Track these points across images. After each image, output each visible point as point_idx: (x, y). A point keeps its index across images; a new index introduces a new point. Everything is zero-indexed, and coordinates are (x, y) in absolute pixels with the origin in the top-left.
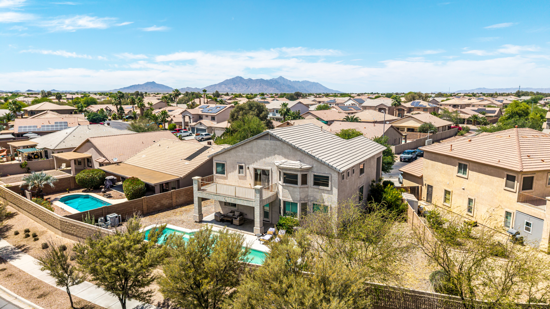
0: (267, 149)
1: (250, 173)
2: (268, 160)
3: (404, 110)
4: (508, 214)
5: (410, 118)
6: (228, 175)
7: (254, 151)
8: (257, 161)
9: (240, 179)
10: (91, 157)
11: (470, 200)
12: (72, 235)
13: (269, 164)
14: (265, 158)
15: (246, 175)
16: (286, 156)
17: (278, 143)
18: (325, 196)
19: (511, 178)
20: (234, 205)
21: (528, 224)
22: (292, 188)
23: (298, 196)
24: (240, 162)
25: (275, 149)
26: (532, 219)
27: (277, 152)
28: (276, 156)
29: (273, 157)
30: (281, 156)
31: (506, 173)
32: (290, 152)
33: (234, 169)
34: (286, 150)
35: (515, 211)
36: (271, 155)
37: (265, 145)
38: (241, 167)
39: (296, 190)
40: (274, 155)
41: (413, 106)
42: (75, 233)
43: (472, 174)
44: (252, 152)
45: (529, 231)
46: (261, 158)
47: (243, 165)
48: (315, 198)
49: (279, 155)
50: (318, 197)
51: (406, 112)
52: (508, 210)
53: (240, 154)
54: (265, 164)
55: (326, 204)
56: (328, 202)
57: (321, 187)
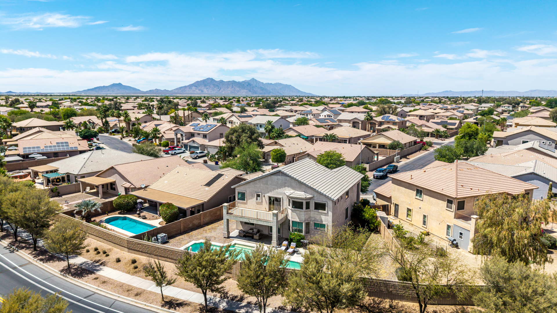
0: (279, 182)
1: (266, 200)
2: (280, 190)
3: (375, 124)
4: (449, 227)
5: (381, 136)
6: (248, 202)
7: (269, 184)
8: (271, 192)
9: (257, 204)
10: (115, 182)
11: (425, 216)
12: (139, 251)
13: (281, 194)
14: (278, 189)
15: (262, 202)
16: (294, 188)
17: (288, 178)
18: (323, 218)
19: (450, 201)
20: (253, 224)
21: (461, 234)
22: (298, 212)
23: (303, 217)
24: (257, 191)
25: (285, 183)
26: (463, 230)
27: (286, 185)
28: (286, 188)
29: (284, 188)
30: (290, 188)
31: (447, 198)
32: (296, 185)
33: (253, 196)
34: (294, 184)
35: (453, 225)
36: (282, 188)
37: (278, 179)
38: (258, 196)
39: (302, 213)
40: (285, 187)
41: (384, 120)
42: (141, 250)
43: (425, 197)
44: (267, 184)
45: (462, 238)
46: (274, 189)
47: (260, 194)
48: (315, 219)
49: (288, 187)
50: (318, 218)
51: (377, 126)
52: (449, 224)
53: (258, 186)
54: (278, 193)
55: (324, 223)
56: (325, 221)
57: (320, 211)
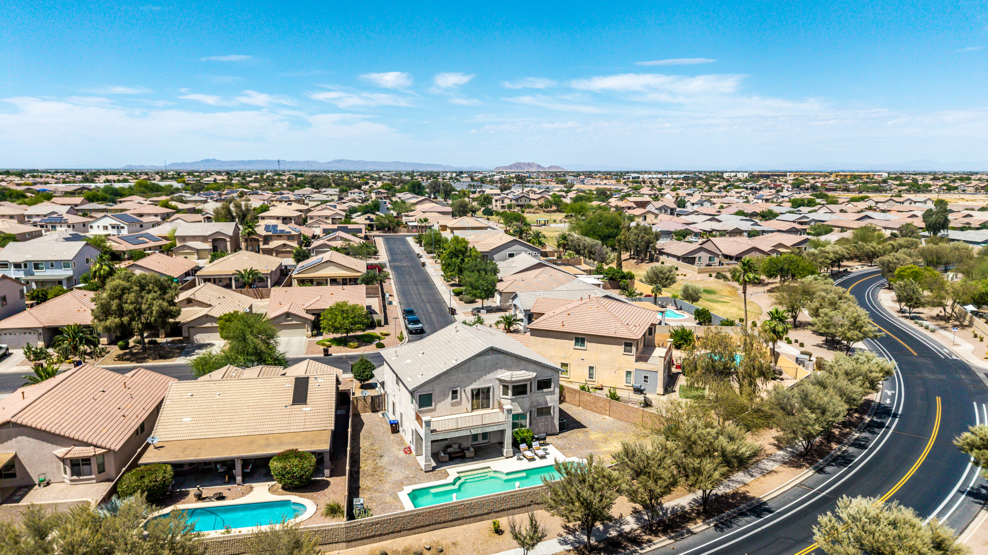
0: (488, 365)
1: (466, 396)
2: (489, 377)
6: (437, 407)
7: (472, 371)
8: (475, 381)
9: (452, 406)
13: (490, 381)
14: (486, 375)
15: (461, 400)
16: (509, 368)
17: (501, 356)
18: (548, 398)
19: (628, 344)
20: (446, 439)
21: (646, 377)
22: (521, 399)
23: (527, 405)
24: (453, 386)
25: (497, 364)
27: (499, 366)
28: (499, 370)
29: (496, 372)
30: (504, 369)
31: (624, 341)
32: (514, 363)
33: (445, 396)
34: (509, 361)
35: (634, 370)
36: (493, 371)
37: (485, 361)
38: (455, 392)
39: (525, 400)
40: (497, 369)
41: (270, 233)
43: (588, 345)
44: (469, 372)
45: (647, 382)
46: (480, 376)
47: (459, 389)
48: (539, 403)
49: (501, 368)
50: (541, 401)
52: (628, 370)
53: (453, 377)
54: (485, 382)
55: (549, 405)
56: (551, 402)
57: (545, 390)
